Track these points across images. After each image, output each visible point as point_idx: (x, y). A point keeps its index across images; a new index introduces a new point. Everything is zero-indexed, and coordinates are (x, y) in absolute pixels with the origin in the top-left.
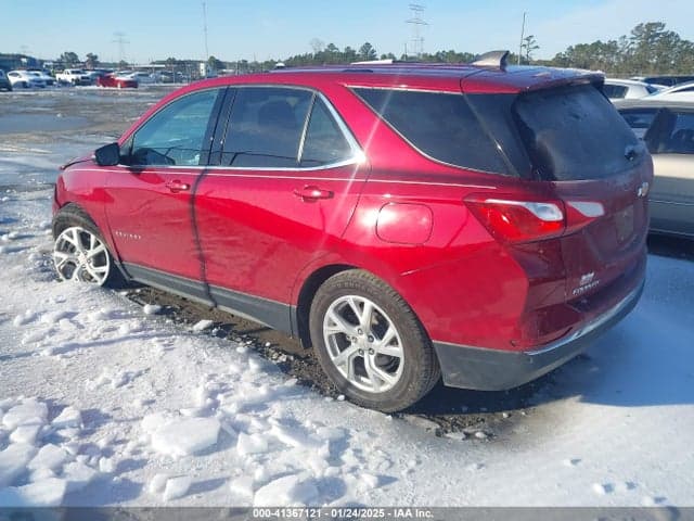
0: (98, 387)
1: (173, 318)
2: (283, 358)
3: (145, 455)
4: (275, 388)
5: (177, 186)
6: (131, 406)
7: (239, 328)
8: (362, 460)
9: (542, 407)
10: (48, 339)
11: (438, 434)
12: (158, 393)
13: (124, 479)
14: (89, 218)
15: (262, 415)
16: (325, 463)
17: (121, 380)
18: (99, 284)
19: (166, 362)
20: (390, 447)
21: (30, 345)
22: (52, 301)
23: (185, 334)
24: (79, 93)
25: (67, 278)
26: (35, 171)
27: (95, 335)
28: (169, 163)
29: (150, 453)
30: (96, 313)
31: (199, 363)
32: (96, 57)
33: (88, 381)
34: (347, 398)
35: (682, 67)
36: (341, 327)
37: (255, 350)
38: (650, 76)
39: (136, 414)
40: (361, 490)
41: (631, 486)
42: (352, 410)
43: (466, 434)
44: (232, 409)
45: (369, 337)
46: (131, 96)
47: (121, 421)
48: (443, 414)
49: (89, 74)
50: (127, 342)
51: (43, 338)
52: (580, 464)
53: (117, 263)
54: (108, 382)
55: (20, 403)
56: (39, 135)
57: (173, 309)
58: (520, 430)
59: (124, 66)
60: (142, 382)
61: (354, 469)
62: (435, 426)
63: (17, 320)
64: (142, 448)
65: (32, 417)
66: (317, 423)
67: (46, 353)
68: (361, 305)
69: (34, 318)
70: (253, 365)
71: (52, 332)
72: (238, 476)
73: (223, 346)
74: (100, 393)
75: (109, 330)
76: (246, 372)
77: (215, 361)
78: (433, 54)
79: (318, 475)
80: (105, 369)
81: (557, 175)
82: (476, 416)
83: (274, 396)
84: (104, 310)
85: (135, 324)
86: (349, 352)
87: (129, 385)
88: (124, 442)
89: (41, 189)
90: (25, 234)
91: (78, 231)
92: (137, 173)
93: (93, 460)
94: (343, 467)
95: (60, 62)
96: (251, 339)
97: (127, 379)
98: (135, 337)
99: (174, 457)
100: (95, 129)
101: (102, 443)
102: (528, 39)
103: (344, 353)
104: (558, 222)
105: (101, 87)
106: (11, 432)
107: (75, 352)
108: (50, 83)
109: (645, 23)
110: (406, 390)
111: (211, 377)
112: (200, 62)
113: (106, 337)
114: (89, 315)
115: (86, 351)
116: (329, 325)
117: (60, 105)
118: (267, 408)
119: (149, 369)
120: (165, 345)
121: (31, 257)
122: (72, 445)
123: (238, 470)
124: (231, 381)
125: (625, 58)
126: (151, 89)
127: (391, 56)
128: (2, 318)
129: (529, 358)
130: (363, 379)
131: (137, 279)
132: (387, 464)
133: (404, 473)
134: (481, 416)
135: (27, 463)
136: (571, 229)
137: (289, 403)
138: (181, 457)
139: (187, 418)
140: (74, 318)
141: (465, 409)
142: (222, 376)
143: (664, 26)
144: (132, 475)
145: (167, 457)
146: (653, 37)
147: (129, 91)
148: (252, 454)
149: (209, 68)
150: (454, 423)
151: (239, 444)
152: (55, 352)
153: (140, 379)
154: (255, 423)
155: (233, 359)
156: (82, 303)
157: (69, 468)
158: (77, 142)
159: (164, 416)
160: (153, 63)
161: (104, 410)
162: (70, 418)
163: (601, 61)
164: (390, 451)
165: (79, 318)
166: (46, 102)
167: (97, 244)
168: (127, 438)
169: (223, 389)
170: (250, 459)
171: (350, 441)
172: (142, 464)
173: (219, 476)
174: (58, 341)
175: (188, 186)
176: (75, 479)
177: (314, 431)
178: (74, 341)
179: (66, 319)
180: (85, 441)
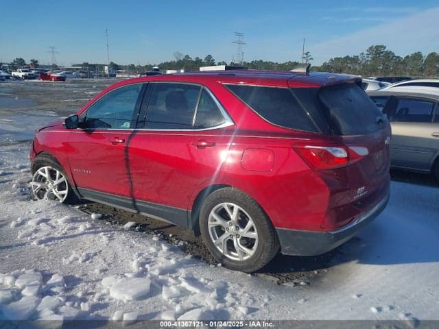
0: (71, 263)
1: (111, 222)
2: (181, 243)
3: (107, 300)
4: (179, 260)
5: (117, 140)
6: (93, 273)
7: (151, 226)
8: (237, 299)
9: (337, 267)
10: (34, 235)
11: (279, 284)
12: (109, 265)
13: (96, 315)
14: (56, 160)
15: (174, 276)
16: (216, 302)
17: (84, 258)
18: (61, 201)
19: (110, 247)
20: (252, 291)
21: (23, 239)
22: (33, 213)
23: (119, 231)
24: (27, 84)
25: (41, 198)
26: (8, 133)
27: (63, 232)
28: (108, 127)
29: (110, 299)
30: (63, 219)
31: (131, 247)
32: (37, 62)
33: (64, 260)
34: (223, 265)
35: (398, 71)
36: (219, 222)
37: (164, 239)
38: (379, 77)
39: (97, 277)
40: (239, 316)
41: (391, 308)
42: (227, 272)
43: (295, 283)
44: (156, 273)
45: (236, 227)
46: (62, 86)
47: (89, 282)
48: (280, 272)
49: (33, 72)
50: (84, 236)
51: (30, 235)
52: (362, 297)
53: (74, 188)
54: (76, 259)
55: (24, 273)
56: (5, 111)
57: (109, 216)
58: (325, 280)
59: (55, 67)
60: (98, 259)
61: (233, 305)
62: (276, 280)
63: (13, 224)
64: (105, 297)
65: (34, 281)
66: (207, 279)
67: (35, 243)
68: (232, 208)
69: (23, 223)
70: (164, 248)
71: (36, 231)
72: (165, 310)
73: (143, 237)
74: (72, 266)
75: (73, 229)
76: (161, 252)
77: (141, 246)
78: (250, 62)
79: (212, 308)
80: (74, 252)
81: (343, 132)
82: (299, 273)
83: (180, 265)
84: (67, 217)
85: (88, 225)
86: (224, 237)
87: (90, 260)
88: (93, 293)
89: (14, 144)
90: (7, 172)
91: (48, 169)
92: (89, 133)
93: (76, 304)
94: (227, 303)
95: (13, 64)
96: (159, 232)
97: (88, 257)
98: (89, 233)
99: (125, 301)
100: (43, 107)
101: (79, 295)
102: (307, 54)
103: (221, 237)
104: (345, 158)
105: (41, 80)
106: (21, 290)
107: (53, 242)
108: (8, 77)
109: (375, 45)
110: (259, 258)
111: (140, 255)
112: (105, 65)
113: (71, 233)
114: (58, 220)
115: (60, 241)
116: (212, 221)
117: (16, 92)
118: (176, 272)
119: (101, 251)
120: (109, 237)
121: (14, 186)
122: (61, 296)
123: (165, 308)
124: (152, 257)
125: (364, 66)
126: (74, 82)
127: (224, 63)
128: (3, 223)
129: (331, 235)
130: (232, 253)
131: (86, 198)
132: (251, 301)
133: (262, 305)
134: (302, 273)
135: (36, 307)
136: (351, 162)
137: (189, 269)
138: (129, 301)
139: (130, 278)
140: (49, 222)
141: (292, 269)
142: (147, 254)
143: (385, 47)
144: (101, 312)
145: (121, 301)
146: (379, 54)
147: (60, 83)
148: (171, 298)
149: (111, 69)
150: (287, 278)
151: (163, 292)
152: (40, 242)
153: (96, 257)
154: (171, 280)
155: (151, 244)
156: (52, 213)
157: (62, 309)
158: (31, 115)
159: (116, 278)
160: (74, 66)
161: (77, 276)
162: (58, 280)
163: (350, 68)
164: (253, 294)
165: (52, 222)
166: (6, 89)
167: (61, 176)
168: (94, 291)
169: (148, 261)
170: (171, 301)
171: (229, 289)
172: (106, 305)
173: (154, 311)
174: (41, 236)
175: (124, 141)
176: (67, 316)
177: (206, 284)
178: (51, 236)
179: (43, 223)
180: (68, 294)
